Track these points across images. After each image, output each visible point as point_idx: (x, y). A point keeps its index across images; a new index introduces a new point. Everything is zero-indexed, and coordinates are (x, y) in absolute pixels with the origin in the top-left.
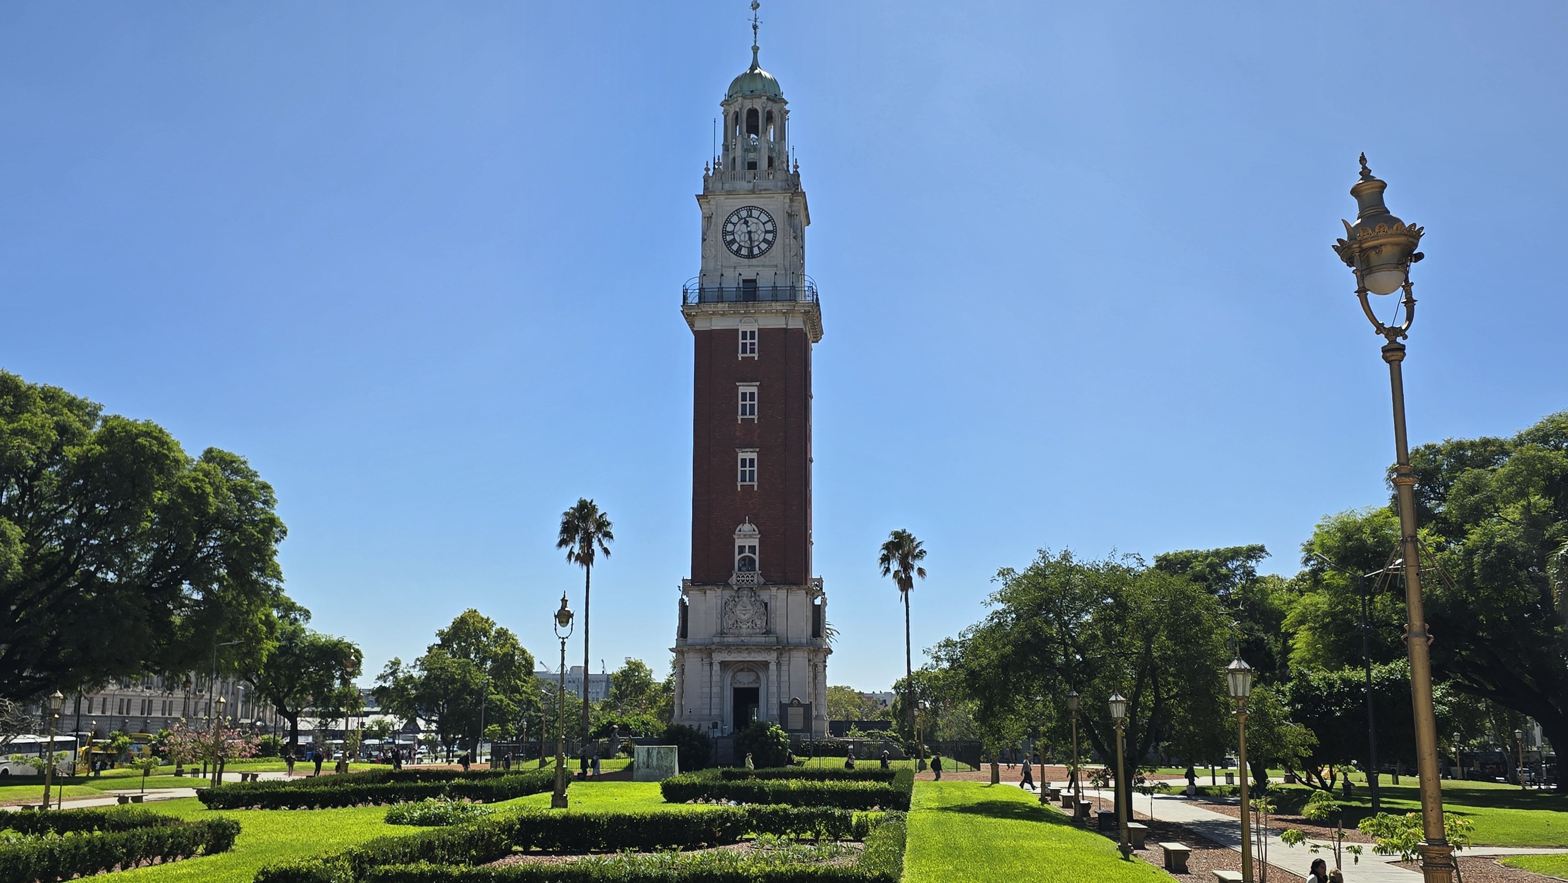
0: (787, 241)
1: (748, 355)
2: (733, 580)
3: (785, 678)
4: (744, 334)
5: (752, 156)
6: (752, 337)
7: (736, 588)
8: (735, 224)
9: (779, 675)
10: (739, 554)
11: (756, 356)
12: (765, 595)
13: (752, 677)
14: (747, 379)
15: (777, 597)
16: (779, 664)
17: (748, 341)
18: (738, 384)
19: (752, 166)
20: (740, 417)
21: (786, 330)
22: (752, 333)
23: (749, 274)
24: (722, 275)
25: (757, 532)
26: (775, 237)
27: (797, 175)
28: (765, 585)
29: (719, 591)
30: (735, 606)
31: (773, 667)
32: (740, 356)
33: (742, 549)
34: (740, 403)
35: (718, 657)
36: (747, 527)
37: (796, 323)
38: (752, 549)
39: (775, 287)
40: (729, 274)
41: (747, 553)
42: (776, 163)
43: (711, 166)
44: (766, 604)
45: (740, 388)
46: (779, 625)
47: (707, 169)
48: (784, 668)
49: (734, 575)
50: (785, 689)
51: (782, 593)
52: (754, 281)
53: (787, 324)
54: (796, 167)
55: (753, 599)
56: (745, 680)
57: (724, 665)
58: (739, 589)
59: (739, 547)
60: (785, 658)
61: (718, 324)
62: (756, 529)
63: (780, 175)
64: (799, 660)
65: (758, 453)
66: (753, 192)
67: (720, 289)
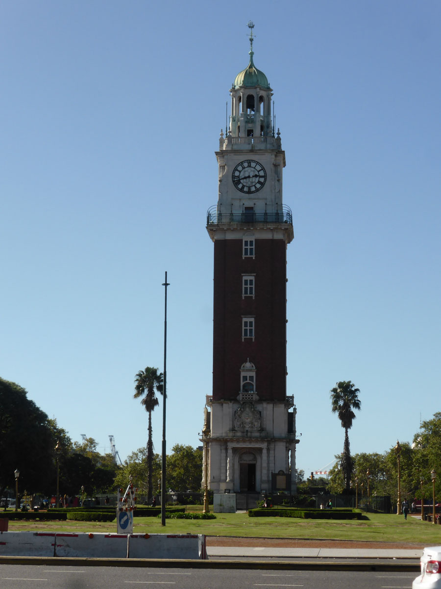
0: (273, 183)
1: (249, 256)
2: (240, 397)
3: (272, 458)
4: (246, 242)
5: (250, 126)
6: (251, 245)
7: (242, 403)
8: (240, 172)
9: (268, 456)
10: (243, 381)
11: (254, 257)
12: (259, 407)
13: (251, 457)
14: (248, 272)
15: (267, 409)
16: (268, 450)
17: (249, 247)
18: (242, 274)
19: (250, 133)
20: (243, 296)
21: (272, 241)
22: (251, 242)
23: (249, 204)
24: (232, 205)
25: (255, 368)
26: (265, 180)
27: (279, 139)
28: (261, 401)
29: (231, 404)
30: (241, 413)
31: (265, 451)
32: (244, 256)
33: (245, 378)
34: (244, 286)
35: (231, 445)
36: (248, 365)
37: (278, 236)
38: (251, 378)
39: (266, 214)
40: (237, 204)
41: (248, 381)
42: (265, 129)
43: (225, 133)
44: (260, 412)
45: (244, 277)
46: (268, 426)
47: (222, 135)
48: (272, 452)
49: (241, 395)
50: (272, 465)
51: (270, 407)
52: (252, 208)
53: (273, 236)
54: (279, 134)
55: (253, 410)
56: (248, 459)
57: (235, 450)
58: (244, 403)
59: (243, 377)
60: (272, 446)
61: (230, 236)
62: (253, 365)
63: (269, 140)
64: (281, 447)
65: (255, 318)
66: (252, 151)
67: (232, 214)
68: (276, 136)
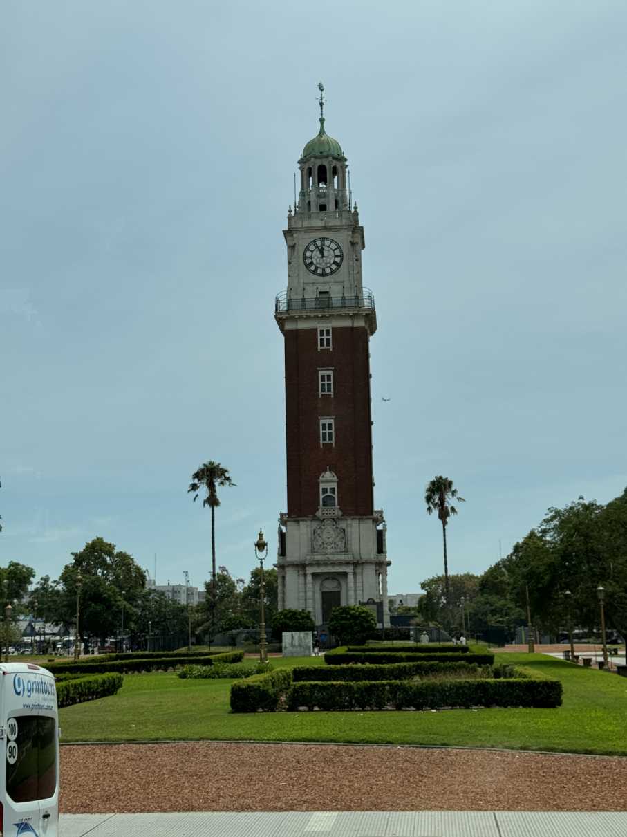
0: (351, 263)
1: (325, 347)
2: (319, 513)
3: (359, 584)
4: (322, 332)
5: (322, 201)
6: (328, 334)
7: (322, 519)
8: (312, 252)
9: (355, 582)
10: (323, 493)
11: (331, 348)
12: (343, 525)
13: (335, 584)
14: (325, 365)
15: (352, 526)
16: (355, 574)
17: (325, 337)
18: (318, 369)
19: (323, 208)
20: (320, 393)
21: (352, 328)
22: (328, 331)
23: (323, 288)
24: (304, 289)
25: (336, 478)
26: (342, 260)
27: (356, 214)
28: (342, 518)
29: (309, 523)
30: (322, 532)
31: (351, 577)
32: (319, 348)
33: (325, 490)
34: (320, 382)
35: (310, 570)
36: (328, 475)
37: (360, 323)
38: (333, 490)
39: (344, 298)
40: (310, 288)
41: (329, 494)
42: (340, 205)
43: (293, 209)
44: (344, 530)
45: (320, 372)
46: (354, 545)
47: (290, 211)
48: (359, 577)
49: (320, 511)
50: (359, 593)
51: (355, 523)
52: (327, 292)
53: (353, 324)
54: (356, 208)
55: (335, 527)
56: (330, 586)
57: (315, 575)
58: (324, 519)
59: (323, 489)
60: (359, 570)
61: (303, 325)
62: (334, 474)
63: (345, 215)
64: (369, 571)
65: (335, 419)
66: (325, 228)
67: (303, 300)
68: (353, 210)
